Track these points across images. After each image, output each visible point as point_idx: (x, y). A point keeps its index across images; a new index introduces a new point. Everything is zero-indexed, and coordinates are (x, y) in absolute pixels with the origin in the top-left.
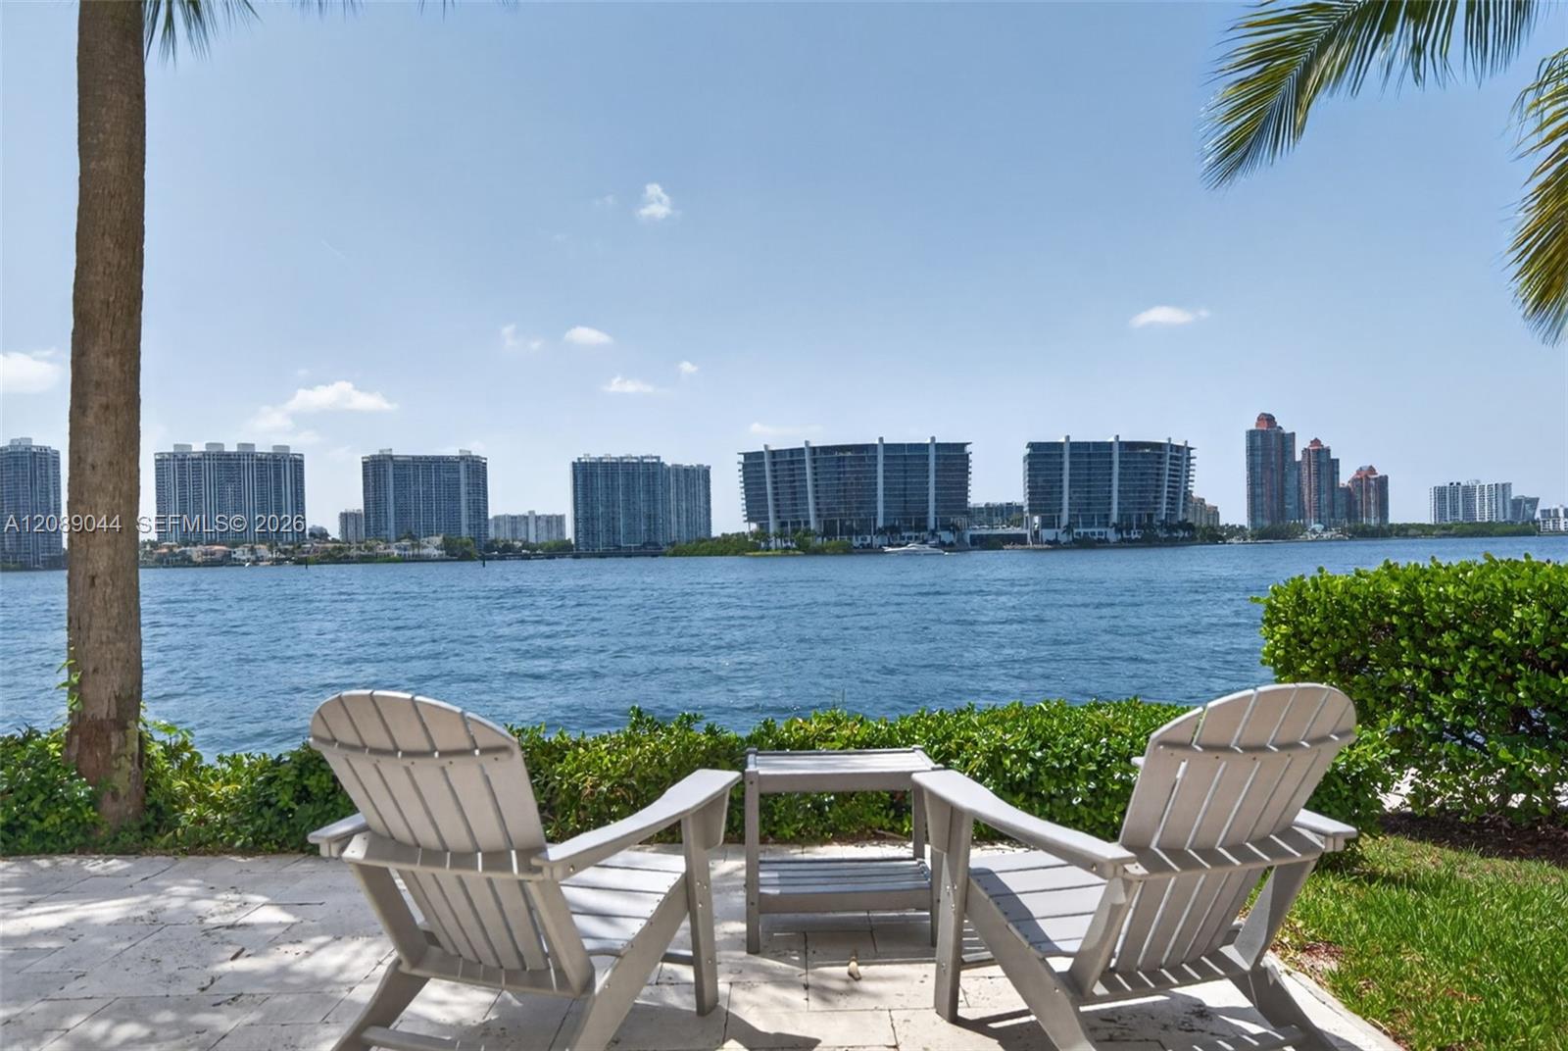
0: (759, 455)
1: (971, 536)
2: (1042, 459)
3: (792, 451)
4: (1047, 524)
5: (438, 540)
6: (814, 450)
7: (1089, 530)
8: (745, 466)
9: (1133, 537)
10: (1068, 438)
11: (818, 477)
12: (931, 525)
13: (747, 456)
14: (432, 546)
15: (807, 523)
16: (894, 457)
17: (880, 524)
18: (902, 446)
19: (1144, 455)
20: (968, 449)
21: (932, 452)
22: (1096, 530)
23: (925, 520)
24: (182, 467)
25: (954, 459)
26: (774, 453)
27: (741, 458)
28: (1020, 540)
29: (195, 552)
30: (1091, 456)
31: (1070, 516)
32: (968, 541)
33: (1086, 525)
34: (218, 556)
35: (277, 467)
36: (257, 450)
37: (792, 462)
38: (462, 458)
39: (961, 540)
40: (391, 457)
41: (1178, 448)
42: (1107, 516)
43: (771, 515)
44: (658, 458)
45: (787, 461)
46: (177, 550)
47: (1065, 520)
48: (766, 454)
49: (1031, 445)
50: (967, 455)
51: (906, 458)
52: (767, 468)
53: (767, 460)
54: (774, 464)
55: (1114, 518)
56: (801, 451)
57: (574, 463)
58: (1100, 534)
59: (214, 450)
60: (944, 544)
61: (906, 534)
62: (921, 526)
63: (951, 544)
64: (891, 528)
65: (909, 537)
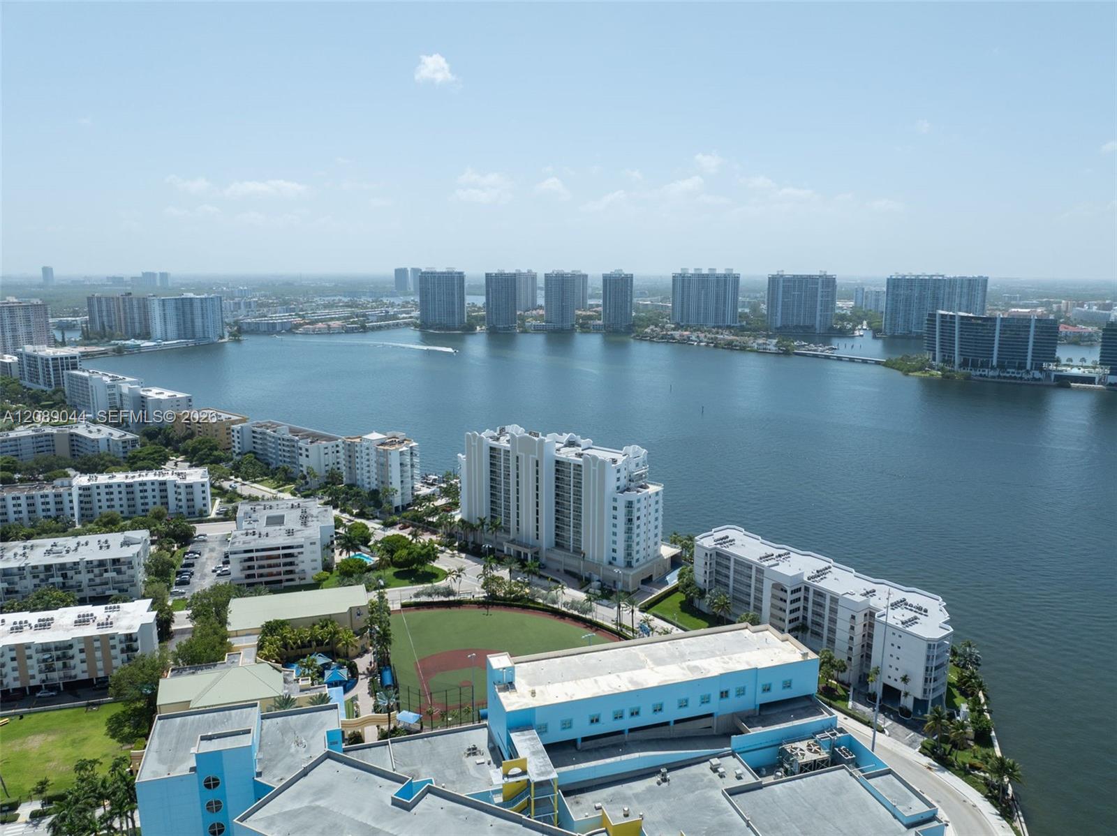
0: (934, 315)
3: (951, 317)
4: (1113, 372)
5: (774, 342)
11: (962, 333)
12: (1028, 367)
13: (928, 315)
14: (772, 345)
15: (954, 357)
16: (1007, 325)
17: (995, 363)
20: (1058, 323)
21: (1033, 325)
23: (1026, 363)
24: (683, 280)
25: (1050, 328)
26: (942, 315)
28: (1090, 380)
29: (677, 334)
32: (1052, 378)
34: (685, 337)
35: (725, 281)
36: (718, 272)
37: (951, 322)
38: (820, 276)
39: (1048, 377)
40: (782, 276)
44: (943, 276)
45: (948, 322)
46: (669, 333)
48: (937, 315)
50: (1057, 327)
51: (1015, 326)
52: (938, 324)
53: (938, 319)
54: (942, 321)
56: (954, 317)
57: (888, 279)
59: (698, 272)
60: (1034, 379)
61: (1008, 370)
62: (1022, 366)
63: (1039, 379)
64: (1001, 366)
65: (1013, 373)
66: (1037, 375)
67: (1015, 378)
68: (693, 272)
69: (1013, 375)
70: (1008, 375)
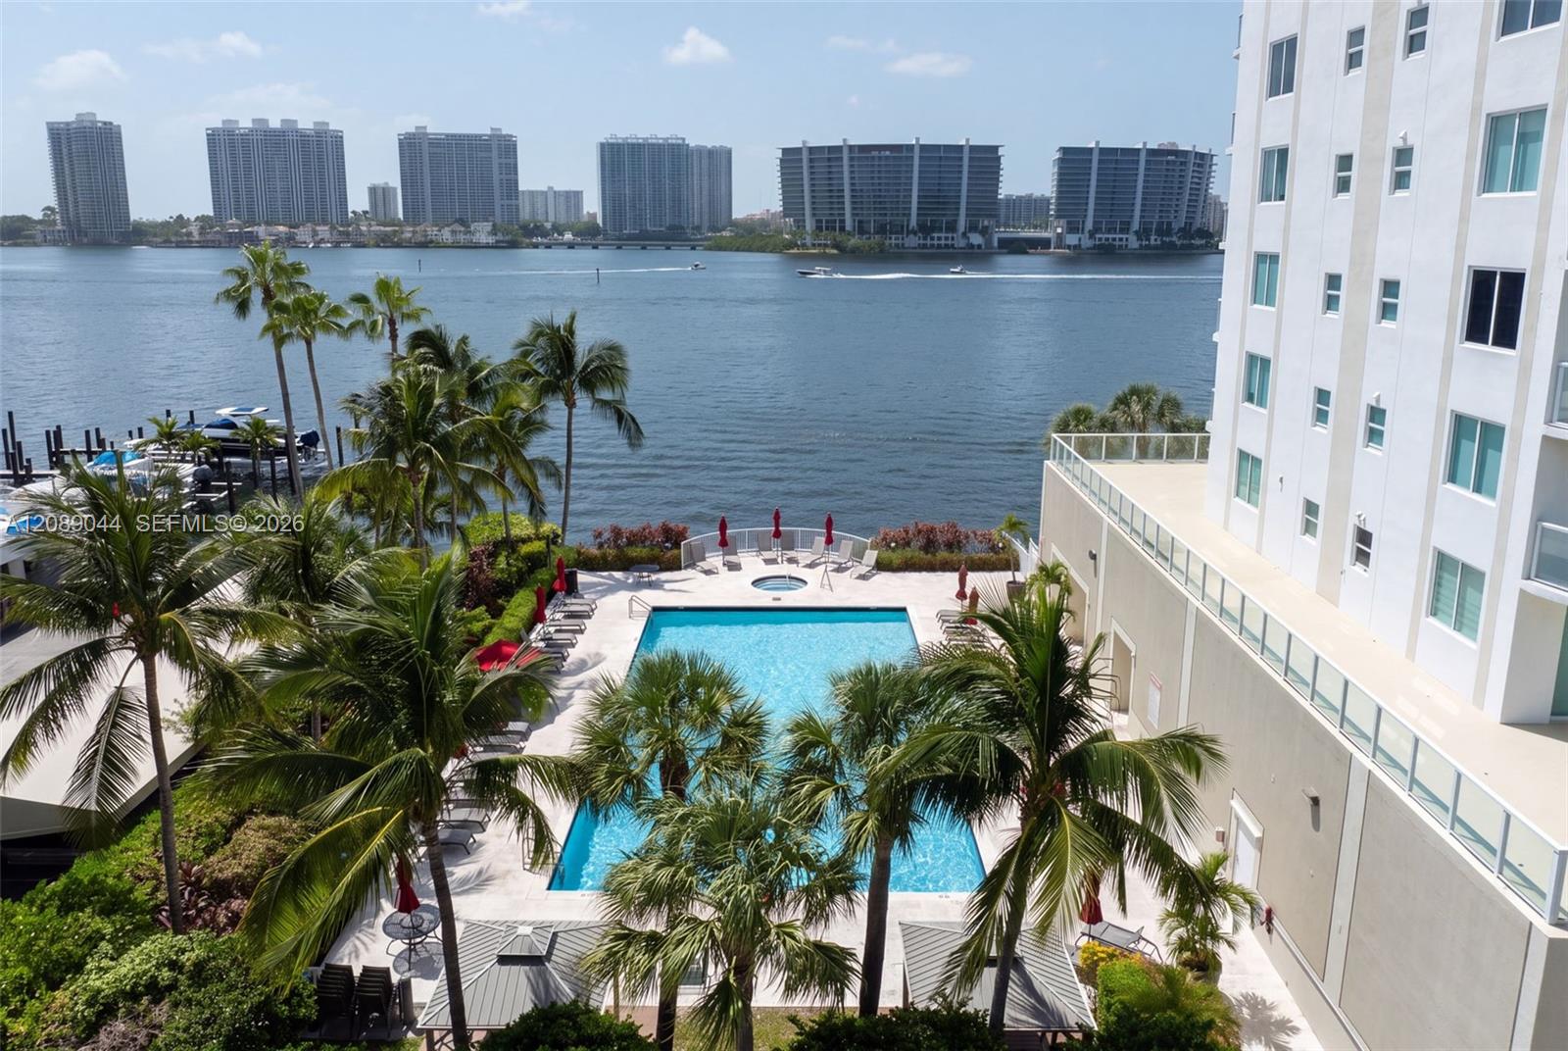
0: (798, 151)
1: (1000, 240)
2: (1073, 162)
3: (831, 149)
4: (1073, 228)
5: (488, 226)
6: (851, 148)
7: (1110, 236)
8: (781, 160)
9: (1152, 242)
10: (1098, 143)
11: (855, 176)
12: (962, 227)
13: (785, 151)
14: (482, 233)
15: (843, 221)
16: (929, 158)
17: (914, 224)
18: (938, 147)
19: (1168, 162)
20: (1001, 151)
21: (966, 153)
22: (1118, 236)
23: (956, 221)
24: (232, 146)
25: (987, 160)
26: (811, 150)
27: (779, 154)
28: (1045, 243)
30: (1117, 162)
31: (1095, 222)
32: (996, 244)
33: (1109, 231)
35: (319, 144)
36: (300, 126)
37: (830, 160)
38: (493, 136)
39: (989, 243)
40: (426, 135)
41: (1202, 156)
42: (1129, 223)
43: (808, 212)
44: (684, 139)
45: (825, 158)
47: (1089, 225)
48: (803, 151)
49: (1065, 151)
50: (999, 158)
51: (941, 158)
52: (805, 164)
53: (805, 156)
54: (811, 160)
55: (1135, 226)
56: (839, 149)
57: (602, 145)
58: (1121, 240)
59: (260, 125)
60: (972, 246)
61: (936, 235)
62: (952, 227)
63: (979, 246)
64: (925, 229)
65: (939, 239)
66: (976, 239)
67: (946, 246)
68: (250, 125)
69: (943, 242)
70: (936, 242)
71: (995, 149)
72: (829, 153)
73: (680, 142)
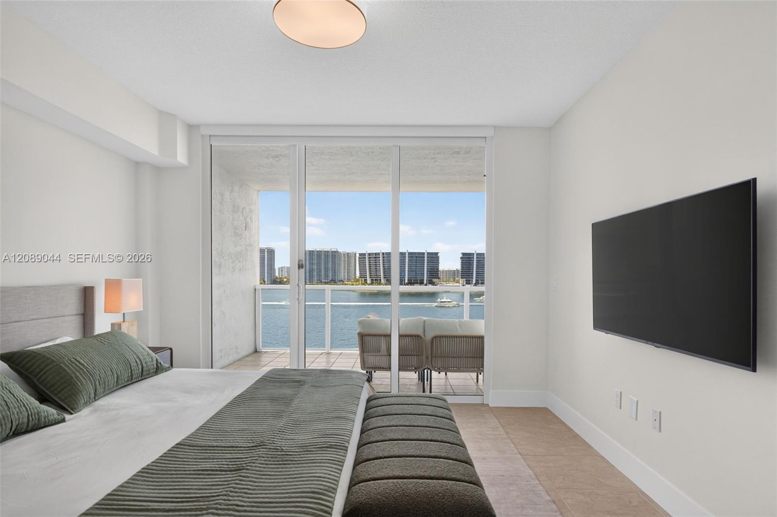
0: (364, 254)
2: (467, 259)
4: (468, 282)
8: (360, 257)
10: (475, 251)
11: (385, 263)
12: (425, 282)
13: (361, 254)
15: (380, 280)
16: (412, 257)
17: (406, 281)
18: (415, 253)
20: (439, 254)
21: (426, 255)
23: (423, 280)
25: (434, 258)
26: (369, 254)
27: (358, 255)
33: (482, 283)
37: (376, 258)
43: (368, 276)
45: (374, 257)
47: (474, 282)
48: (366, 254)
49: (463, 254)
50: (439, 257)
51: (416, 257)
52: (367, 259)
53: (367, 256)
54: (369, 258)
56: (379, 254)
71: (436, 254)
72: (376, 255)
73: (336, 250)
